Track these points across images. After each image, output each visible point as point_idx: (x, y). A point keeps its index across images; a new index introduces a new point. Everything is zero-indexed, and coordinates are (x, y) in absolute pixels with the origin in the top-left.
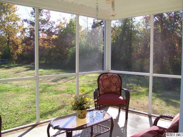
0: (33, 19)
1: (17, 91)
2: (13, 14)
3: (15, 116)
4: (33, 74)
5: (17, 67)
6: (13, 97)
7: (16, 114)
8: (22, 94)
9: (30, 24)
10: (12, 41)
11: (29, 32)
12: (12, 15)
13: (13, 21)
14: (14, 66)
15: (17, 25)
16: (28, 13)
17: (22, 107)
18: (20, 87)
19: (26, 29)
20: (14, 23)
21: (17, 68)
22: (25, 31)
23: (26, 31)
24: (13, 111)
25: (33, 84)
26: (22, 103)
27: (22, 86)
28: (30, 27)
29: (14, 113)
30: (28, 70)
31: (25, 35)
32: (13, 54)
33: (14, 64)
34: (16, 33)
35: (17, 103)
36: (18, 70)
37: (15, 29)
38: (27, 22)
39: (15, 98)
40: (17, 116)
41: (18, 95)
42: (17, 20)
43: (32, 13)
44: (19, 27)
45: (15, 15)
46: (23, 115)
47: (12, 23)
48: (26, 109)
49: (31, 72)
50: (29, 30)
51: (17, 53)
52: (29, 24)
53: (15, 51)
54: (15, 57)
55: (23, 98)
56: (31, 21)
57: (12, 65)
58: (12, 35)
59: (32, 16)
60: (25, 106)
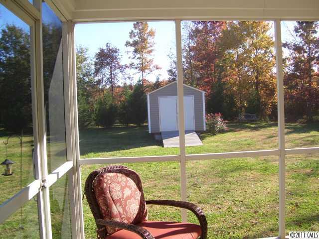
0: (298, 41)
1: (265, 171)
2: (263, 37)
3: (253, 217)
4: (297, 140)
5: (271, 127)
6: (255, 180)
7: (255, 212)
8: (273, 177)
9: (294, 49)
10: (264, 82)
11: (291, 65)
12: (261, 39)
13: (264, 47)
14: (267, 126)
15: (270, 55)
16: (289, 31)
17: (267, 200)
18: (270, 164)
19: (287, 60)
20: (266, 52)
21: (270, 130)
22: (284, 63)
23: (288, 63)
24: (250, 207)
25: (294, 159)
26: (268, 193)
27: (274, 163)
28: (294, 55)
29: (252, 210)
30: (290, 133)
31: (287, 69)
32: (265, 104)
33: (267, 122)
34: (268, 68)
35: (261, 192)
36: (273, 132)
37: (267, 61)
38: (288, 47)
39: (259, 184)
40: (256, 216)
41: (265, 178)
42: (269, 46)
43: (296, 30)
44: (274, 57)
45: (266, 37)
46: (267, 216)
47: (263, 52)
48: (275, 205)
49: (294, 136)
50: (292, 62)
51: (271, 103)
52: (291, 50)
53: (269, 100)
54: (268, 110)
55: (272, 184)
56: (295, 45)
57: (264, 124)
58: (262, 73)
59: (297, 36)
60: (274, 200)
